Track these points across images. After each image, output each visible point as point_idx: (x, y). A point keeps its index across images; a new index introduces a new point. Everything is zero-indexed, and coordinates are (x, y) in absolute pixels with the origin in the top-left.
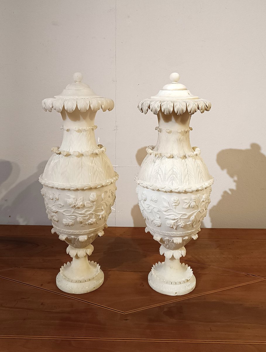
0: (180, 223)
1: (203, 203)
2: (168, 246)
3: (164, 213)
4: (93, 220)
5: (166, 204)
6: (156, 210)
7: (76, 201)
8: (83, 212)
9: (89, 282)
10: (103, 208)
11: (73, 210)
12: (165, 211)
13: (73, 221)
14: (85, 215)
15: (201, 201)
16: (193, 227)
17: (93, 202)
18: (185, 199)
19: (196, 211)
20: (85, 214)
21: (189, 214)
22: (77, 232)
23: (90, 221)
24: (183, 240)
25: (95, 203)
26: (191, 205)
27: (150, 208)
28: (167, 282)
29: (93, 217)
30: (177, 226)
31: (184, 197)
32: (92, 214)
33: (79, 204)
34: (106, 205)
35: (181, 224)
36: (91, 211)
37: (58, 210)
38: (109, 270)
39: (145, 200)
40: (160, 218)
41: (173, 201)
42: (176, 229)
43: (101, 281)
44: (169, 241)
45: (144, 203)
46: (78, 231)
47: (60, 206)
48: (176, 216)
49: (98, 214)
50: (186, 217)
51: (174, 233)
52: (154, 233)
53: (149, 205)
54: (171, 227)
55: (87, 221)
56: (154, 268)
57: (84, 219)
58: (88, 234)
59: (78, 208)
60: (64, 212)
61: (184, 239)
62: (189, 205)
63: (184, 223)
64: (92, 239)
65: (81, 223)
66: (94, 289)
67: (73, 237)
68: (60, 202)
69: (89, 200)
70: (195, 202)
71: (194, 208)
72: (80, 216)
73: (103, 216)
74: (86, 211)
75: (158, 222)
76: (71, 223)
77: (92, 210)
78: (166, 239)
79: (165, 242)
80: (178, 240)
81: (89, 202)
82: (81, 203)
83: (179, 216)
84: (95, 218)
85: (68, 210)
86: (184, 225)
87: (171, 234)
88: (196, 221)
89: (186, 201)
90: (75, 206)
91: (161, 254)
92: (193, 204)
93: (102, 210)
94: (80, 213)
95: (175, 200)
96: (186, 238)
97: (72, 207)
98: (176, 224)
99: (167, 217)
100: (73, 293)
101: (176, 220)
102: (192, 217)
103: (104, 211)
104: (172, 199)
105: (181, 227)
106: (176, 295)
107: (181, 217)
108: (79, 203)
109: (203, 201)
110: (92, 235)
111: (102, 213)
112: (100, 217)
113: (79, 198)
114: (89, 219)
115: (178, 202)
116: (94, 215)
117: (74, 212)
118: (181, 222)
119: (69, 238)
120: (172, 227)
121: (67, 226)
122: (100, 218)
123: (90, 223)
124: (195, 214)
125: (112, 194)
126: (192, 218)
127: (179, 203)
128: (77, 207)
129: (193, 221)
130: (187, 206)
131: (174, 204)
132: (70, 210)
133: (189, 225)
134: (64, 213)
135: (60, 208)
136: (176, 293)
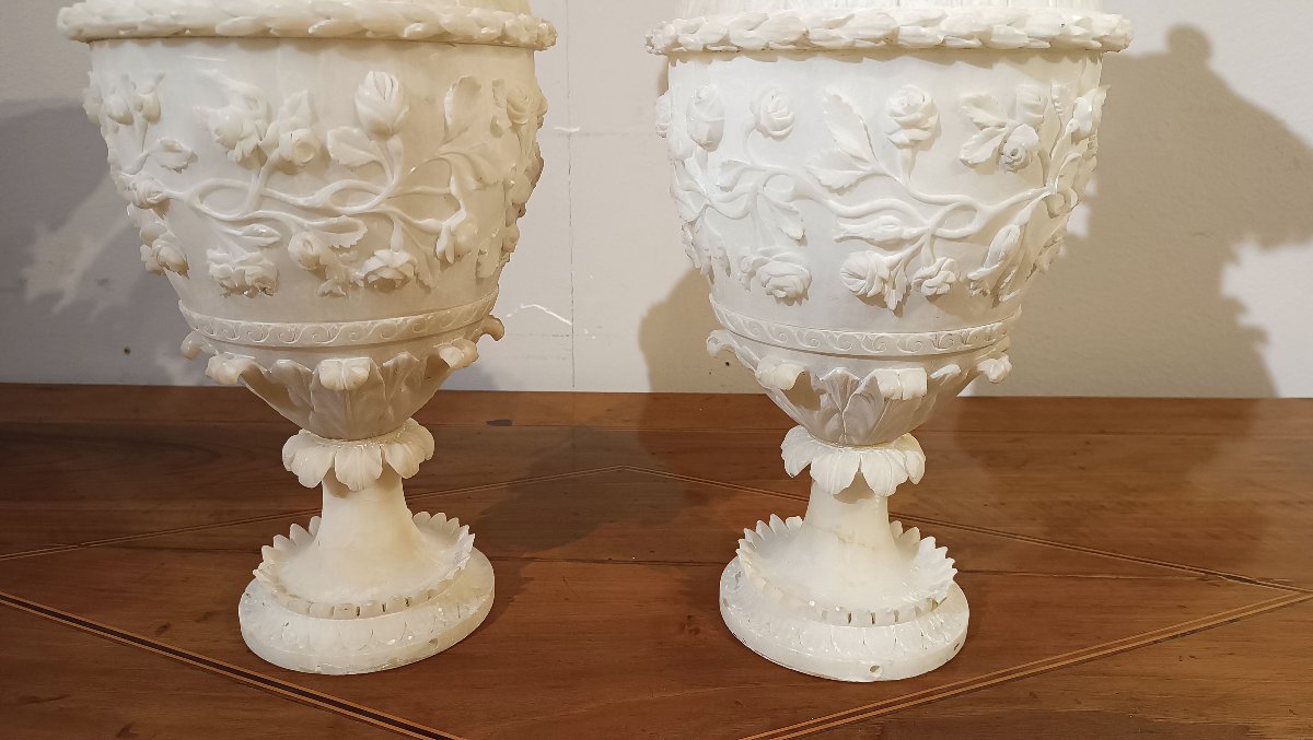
0: (932, 269)
1: (1074, 153)
2: (833, 424)
3: (833, 202)
4: (392, 258)
5: (848, 141)
6: (778, 192)
7: (269, 118)
8: (321, 196)
9: (405, 615)
10: (453, 189)
11: (253, 184)
12: (841, 191)
13: (266, 261)
14: (334, 220)
15: (1068, 130)
16: (996, 302)
17: (382, 132)
18: (978, 103)
19: (1029, 198)
20: (337, 215)
21: (990, 208)
22: (302, 330)
23: (372, 264)
24: (931, 384)
25: (395, 143)
26: (1007, 149)
27: (746, 184)
28: (824, 614)
29: (396, 237)
30: (908, 287)
31: (967, 84)
32: (384, 217)
33: (284, 137)
34: (480, 179)
35: (937, 271)
36: (376, 199)
37: (167, 191)
38: (526, 555)
39: (710, 144)
40: (802, 241)
41: (899, 109)
42: (898, 311)
43: (473, 610)
44: (846, 387)
45: (703, 164)
46: (307, 326)
47: (173, 160)
48: (908, 218)
49: (429, 222)
50: (971, 228)
51: (885, 334)
52: (762, 344)
53: (736, 163)
54: (871, 293)
55: (357, 263)
56: (750, 545)
57: (333, 248)
58: (376, 348)
59: (287, 168)
60: (203, 195)
61: (934, 375)
62: (997, 141)
63: (951, 268)
64: (410, 383)
65: (318, 270)
66: (434, 651)
67: (283, 363)
68: (172, 132)
69: (357, 122)
70: (1036, 126)
71: (1024, 165)
72: (306, 222)
73: (462, 239)
74: (343, 195)
75: (788, 267)
76: (252, 272)
77: (385, 191)
78: (831, 381)
79: (824, 399)
80: (906, 381)
81: (355, 131)
82: (301, 134)
83: (927, 222)
84: (409, 245)
85: (227, 181)
86: (952, 278)
87: (868, 343)
88: (1020, 259)
89: (981, 116)
90: (259, 154)
91: (793, 467)
92: (1023, 138)
93: (452, 202)
94: (301, 201)
95: (911, 108)
96: (951, 369)
97: (245, 163)
98: (902, 281)
99: (852, 228)
100: (317, 670)
101: (907, 251)
102: (1002, 232)
103: (463, 210)
104: (895, 102)
105: (933, 298)
106: (877, 676)
107: (940, 224)
108: (288, 136)
109: (1076, 138)
110: (404, 355)
111: (452, 225)
112: (443, 244)
113: (287, 101)
114: (365, 249)
115: (932, 121)
116: (398, 225)
117: (263, 198)
118: (939, 260)
119: (264, 370)
120: (878, 300)
121: (236, 289)
122: (439, 249)
123: (372, 278)
124: (1024, 214)
125: (511, 117)
126: (1007, 237)
127: (937, 131)
128: (273, 156)
129: (1006, 257)
130: (984, 153)
131: (904, 136)
132: (238, 183)
133: (978, 282)
134: (204, 207)
135: (178, 170)
136: (874, 669)
